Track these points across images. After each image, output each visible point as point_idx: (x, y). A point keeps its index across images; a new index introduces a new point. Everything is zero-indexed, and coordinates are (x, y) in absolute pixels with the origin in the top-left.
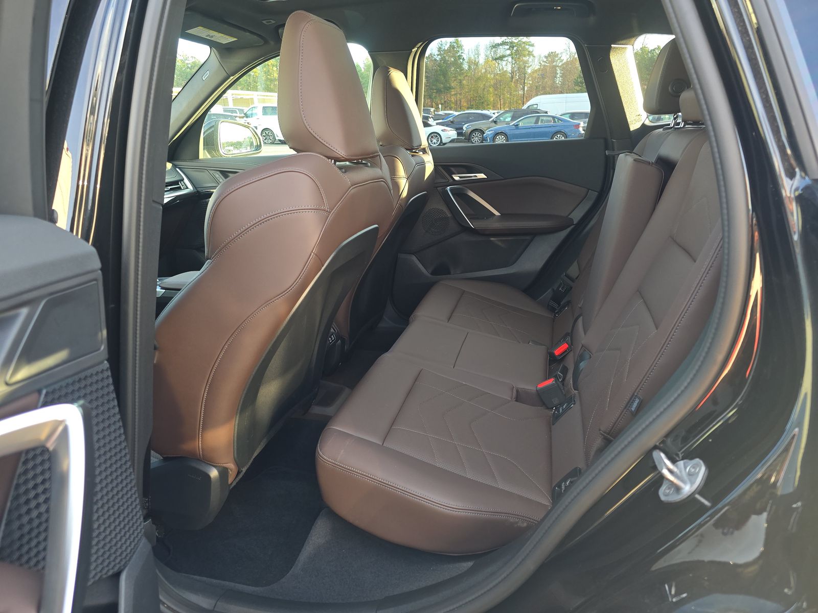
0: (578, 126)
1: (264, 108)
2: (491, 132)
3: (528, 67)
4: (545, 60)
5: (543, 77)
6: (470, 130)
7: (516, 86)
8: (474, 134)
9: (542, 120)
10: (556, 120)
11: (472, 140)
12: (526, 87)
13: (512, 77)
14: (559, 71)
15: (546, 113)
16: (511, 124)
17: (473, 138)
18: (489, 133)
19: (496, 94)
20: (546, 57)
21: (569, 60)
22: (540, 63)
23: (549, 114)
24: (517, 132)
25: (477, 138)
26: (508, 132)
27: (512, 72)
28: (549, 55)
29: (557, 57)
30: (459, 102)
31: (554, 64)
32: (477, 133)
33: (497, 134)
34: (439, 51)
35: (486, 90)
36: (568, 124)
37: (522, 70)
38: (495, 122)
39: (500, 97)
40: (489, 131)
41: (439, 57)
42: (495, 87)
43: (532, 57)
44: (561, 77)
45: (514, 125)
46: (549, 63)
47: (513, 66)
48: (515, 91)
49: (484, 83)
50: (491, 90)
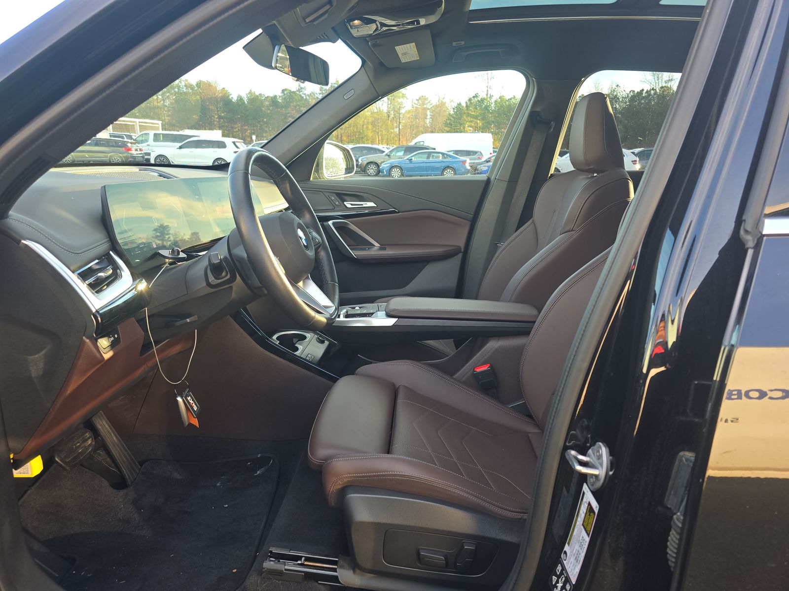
0: (464, 162)
1: (155, 135)
2: (388, 165)
3: (403, 108)
4: (416, 102)
5: (416, 117)
6: (365, 163)
7: (393, 125)
8: (369, 166)
9: (433, 156)
10: (445, 156)
11: (368, 172)
12: (400, 126)
13: (389, 116)
14: (428, 113)
15: (434, 149)
16: (405, 159)
17: (368, 170)
18: (385, 166)
19: (375, 131)
20: (417, 100)
21: (438, 103)
22: (412, 105)
23: (437, 150)
24: (412, 166)
25: (372, 170)
26: (403, 166)
27: (388, 112)
28: (420, 98)
29: (427, 100)
30: (340, 136)
31: (425, 106)
32: (372, 165)
33: (392, 167)
34: (321, 90)
35: (365, 127)
36: (458, 160)
37: (397, 111)
38: (389, 156)
39: (378, 133)
40: (386, 164)
41: (321, 95)
42: (373, 124)
43: (405, 98)
44: (431, 118)
45: (408, 159)
46: (419, 105)
47: (389, 106)
48: (391, 128)
49: (363, 120)
50: (370, 127)
